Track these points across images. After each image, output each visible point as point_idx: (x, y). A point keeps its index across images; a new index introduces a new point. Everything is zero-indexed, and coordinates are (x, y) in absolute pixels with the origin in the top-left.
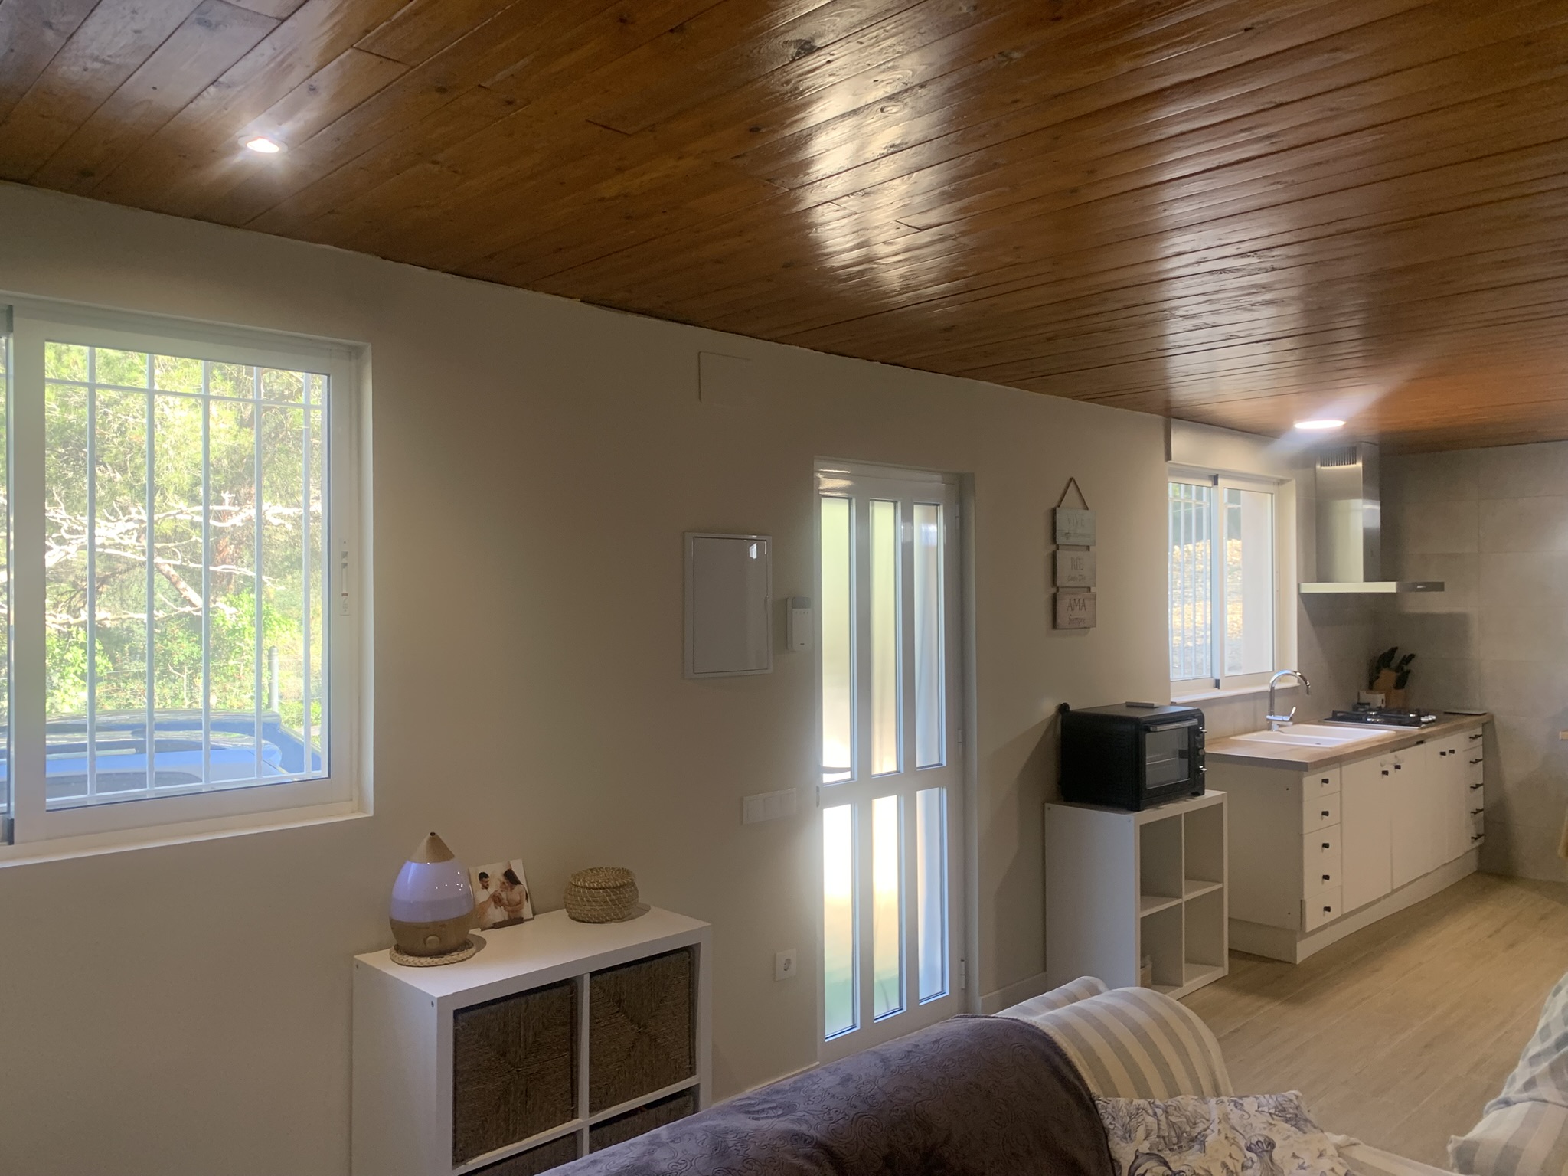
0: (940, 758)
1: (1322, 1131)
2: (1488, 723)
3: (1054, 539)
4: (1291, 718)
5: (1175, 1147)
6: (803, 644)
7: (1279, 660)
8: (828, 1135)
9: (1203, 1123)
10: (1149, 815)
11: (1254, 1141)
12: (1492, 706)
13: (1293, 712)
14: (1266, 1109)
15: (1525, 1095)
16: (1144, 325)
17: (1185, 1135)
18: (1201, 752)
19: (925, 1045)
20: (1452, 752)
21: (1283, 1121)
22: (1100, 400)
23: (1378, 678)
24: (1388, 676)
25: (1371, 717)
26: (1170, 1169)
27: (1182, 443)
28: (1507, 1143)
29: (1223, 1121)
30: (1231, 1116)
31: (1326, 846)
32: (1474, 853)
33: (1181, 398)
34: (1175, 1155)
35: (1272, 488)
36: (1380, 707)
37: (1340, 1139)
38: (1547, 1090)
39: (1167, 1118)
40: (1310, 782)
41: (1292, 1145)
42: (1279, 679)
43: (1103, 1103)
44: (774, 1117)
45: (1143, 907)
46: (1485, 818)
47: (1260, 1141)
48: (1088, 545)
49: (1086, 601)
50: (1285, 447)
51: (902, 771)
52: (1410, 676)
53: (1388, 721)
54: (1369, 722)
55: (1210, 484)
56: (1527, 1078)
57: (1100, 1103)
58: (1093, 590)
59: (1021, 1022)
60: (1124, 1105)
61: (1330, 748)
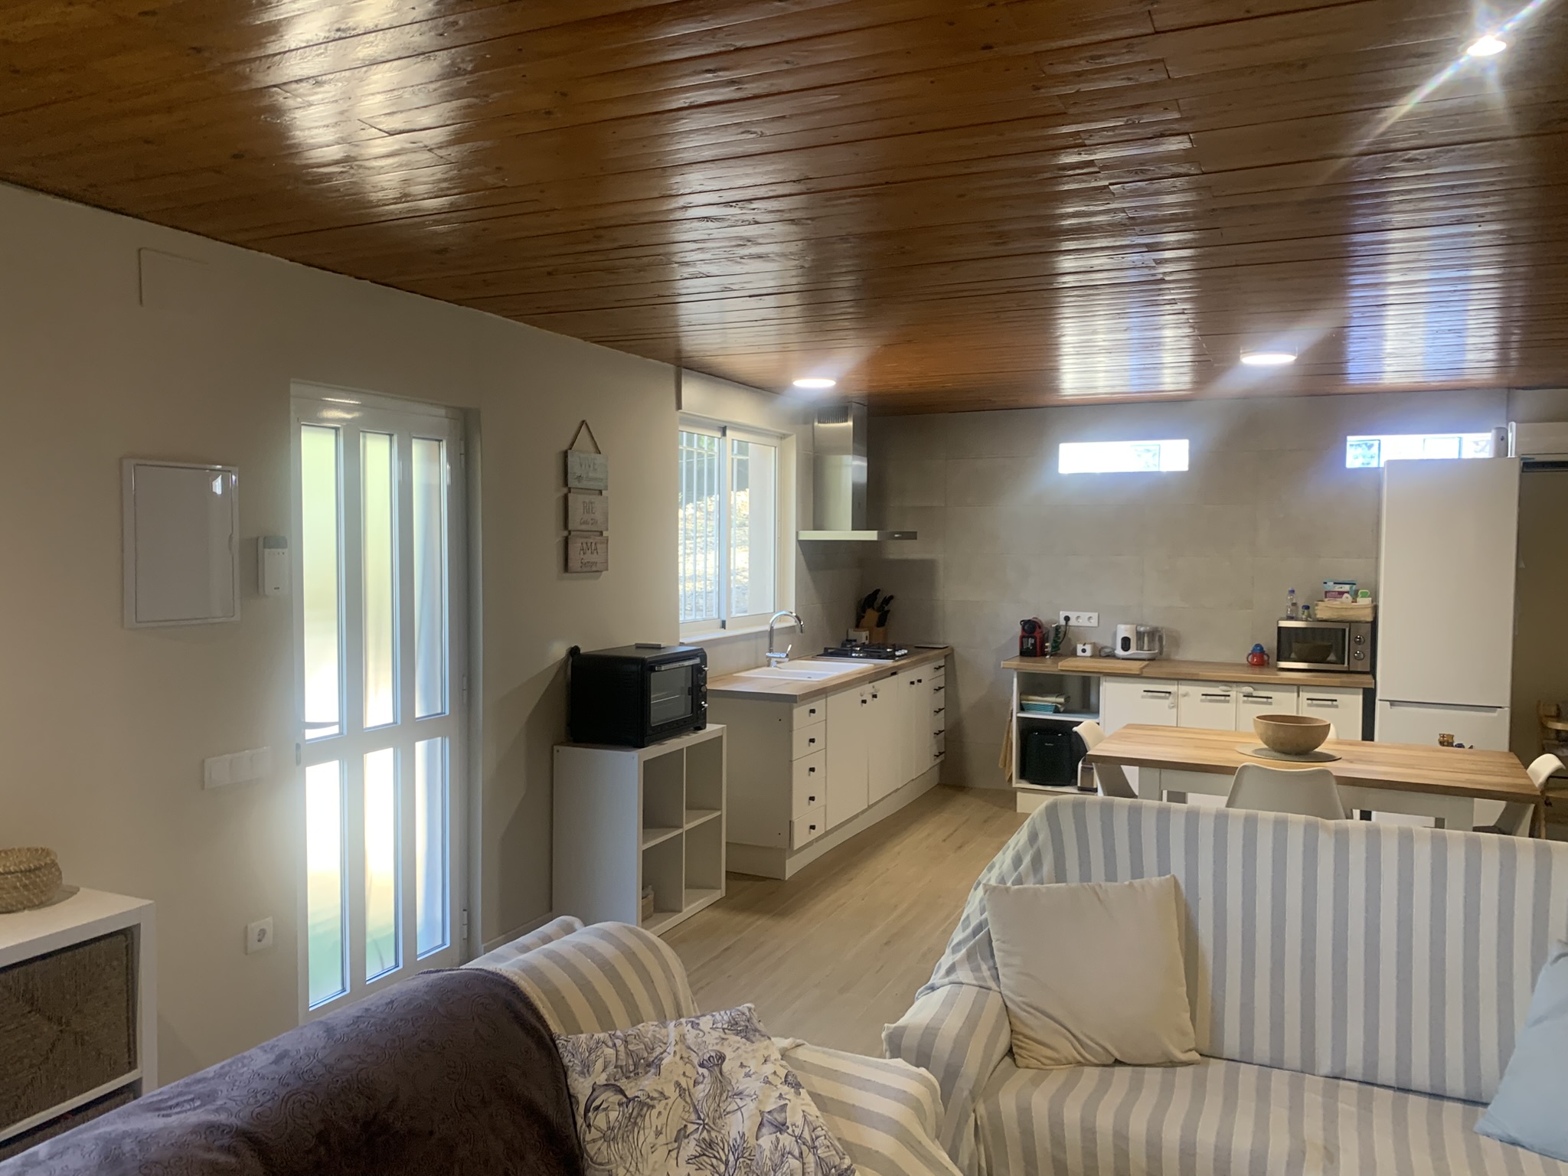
0: (443, 706)
1: (769, 1038)
2: (949, 655)
3: (566, 483)
4: (787, 655)
5: (632, 1074)
6: (278, 588)
7: (779, 603)
8: (251, 1121)
9: (661, 1047)
10: (653, 751)
11: (706, 1058)
12: (951, 641)
13: (789, 649)
14: (720, 1025)
15: (946, 980)
16: (641, 269)
17: (642, 1061)
18: (703, 689)
19: (378, 1007)
20: (920, 681)
21: (734, 1034)
22: (610, 343)
23: (863, 617)
24: (872, 615)
25: (856, 652)
26: (625, 1096)
27: (693, 393)
28: (928, 1024)
29: (679, 1043)
30: (688, 1036)
31: (812, 770)
32: (936, 768)
33: (689, 348)
34: (631, 1082)
35: (775, 442)
36: (864, 643)
37: (786, 1043)
38: (964, 974)
39: (626, 1047)
40: (800, 713)
41: (740, 1056)
42: (779, 619)
43: (563, 1042)
44: (189, 1110)
45: (644, 842)
46: (945, 738)
47: (713, 1057)
48: (600, 489)
49: (598, 546)
50: (787, 404)
51: (399, 722)
52: (889, 615)
53: (870, 655)
54: (853, 657)
55: (719, 434)
56: (950, 963)
57: (560, 1043)
58: (605, 534)
59: (486, 971)
60: (584, 1041)
61: (818, 681)
